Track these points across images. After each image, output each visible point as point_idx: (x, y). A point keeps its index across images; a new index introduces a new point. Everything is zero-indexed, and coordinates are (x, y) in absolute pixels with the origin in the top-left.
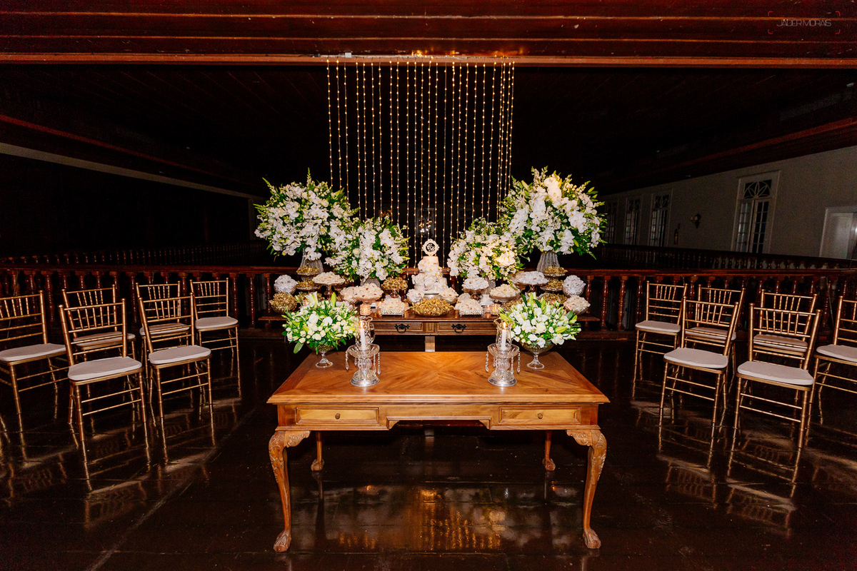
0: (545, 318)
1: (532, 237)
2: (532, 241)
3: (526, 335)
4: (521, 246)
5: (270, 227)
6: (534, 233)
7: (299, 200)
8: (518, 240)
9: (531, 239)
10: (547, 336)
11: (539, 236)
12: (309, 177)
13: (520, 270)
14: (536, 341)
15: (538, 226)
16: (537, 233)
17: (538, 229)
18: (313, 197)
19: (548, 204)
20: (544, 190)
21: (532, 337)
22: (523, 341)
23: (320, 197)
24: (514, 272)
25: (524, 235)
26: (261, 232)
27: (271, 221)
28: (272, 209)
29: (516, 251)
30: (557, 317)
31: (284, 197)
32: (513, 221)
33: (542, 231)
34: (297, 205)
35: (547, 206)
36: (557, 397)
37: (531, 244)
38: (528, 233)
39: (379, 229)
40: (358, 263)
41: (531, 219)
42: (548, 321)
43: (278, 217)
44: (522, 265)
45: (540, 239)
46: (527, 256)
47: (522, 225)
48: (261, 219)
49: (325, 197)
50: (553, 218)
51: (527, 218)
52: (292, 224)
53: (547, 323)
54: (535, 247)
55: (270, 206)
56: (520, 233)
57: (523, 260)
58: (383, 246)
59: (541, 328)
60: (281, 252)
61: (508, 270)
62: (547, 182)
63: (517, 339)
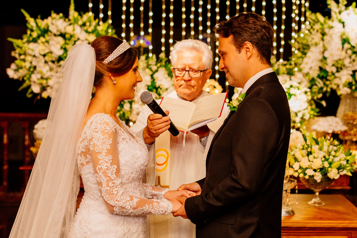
0: (322, 154)
1: (328, 78)
2: (328, 83)
3: (304, 170)
4: (315, 89)
5: (27, 65)
6: (330, 74)
7: (63, 35)
8: (312, 82)
9: (327, 80)
10: (323, 171)
11: (335, 77)
12: (72, 7)
13: (314, 116)
14: (313, 176)
15: (333, 65)
16: (333, 74)
17: (334, 69)
18: (78, 32)
19: (345, 41)
20: (341, 25)
21: (310, 172)
22: (301, 175)
23: (87, 31)
24: (307, 117)
25: (319, 76)
26: (16, 70)
27: (29, 58)
28: (32, 45)
29: (309, 94)
30: (333, 153)
31: (45, 32)
32: (306, 60)
33: (338, 71)
34: (61, 40)
35: (343, 44)
36: (329, 223)
37: (327, 86)
38: (324, 75)
39: (154, 68)
40: (131, 107)
41: (325, 58)
42: (324, 157)
43: (37, 54)
44: (318, 110)
45: (336, 81)
46: (321, 99)
47: (316, 65)
48: (17, 56)
49: (93, 32)
50: (350, 57)
51: (321, 57)
52: (53, 62)
53: (323, 159)
54: (331, 89)
55: (29, 42)
56: (314, 73)
57: (318, 105)
58: (159, 87)
59: (318, 163)
60: (40, 94)
61: (300, 115)
62: (344, 16)
63: (296, 175)
